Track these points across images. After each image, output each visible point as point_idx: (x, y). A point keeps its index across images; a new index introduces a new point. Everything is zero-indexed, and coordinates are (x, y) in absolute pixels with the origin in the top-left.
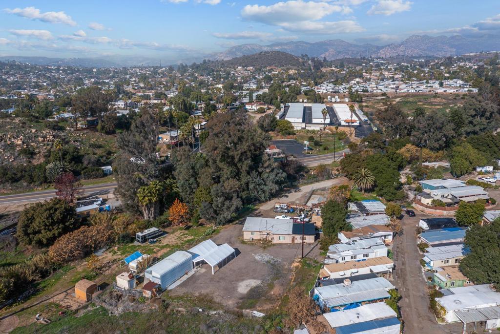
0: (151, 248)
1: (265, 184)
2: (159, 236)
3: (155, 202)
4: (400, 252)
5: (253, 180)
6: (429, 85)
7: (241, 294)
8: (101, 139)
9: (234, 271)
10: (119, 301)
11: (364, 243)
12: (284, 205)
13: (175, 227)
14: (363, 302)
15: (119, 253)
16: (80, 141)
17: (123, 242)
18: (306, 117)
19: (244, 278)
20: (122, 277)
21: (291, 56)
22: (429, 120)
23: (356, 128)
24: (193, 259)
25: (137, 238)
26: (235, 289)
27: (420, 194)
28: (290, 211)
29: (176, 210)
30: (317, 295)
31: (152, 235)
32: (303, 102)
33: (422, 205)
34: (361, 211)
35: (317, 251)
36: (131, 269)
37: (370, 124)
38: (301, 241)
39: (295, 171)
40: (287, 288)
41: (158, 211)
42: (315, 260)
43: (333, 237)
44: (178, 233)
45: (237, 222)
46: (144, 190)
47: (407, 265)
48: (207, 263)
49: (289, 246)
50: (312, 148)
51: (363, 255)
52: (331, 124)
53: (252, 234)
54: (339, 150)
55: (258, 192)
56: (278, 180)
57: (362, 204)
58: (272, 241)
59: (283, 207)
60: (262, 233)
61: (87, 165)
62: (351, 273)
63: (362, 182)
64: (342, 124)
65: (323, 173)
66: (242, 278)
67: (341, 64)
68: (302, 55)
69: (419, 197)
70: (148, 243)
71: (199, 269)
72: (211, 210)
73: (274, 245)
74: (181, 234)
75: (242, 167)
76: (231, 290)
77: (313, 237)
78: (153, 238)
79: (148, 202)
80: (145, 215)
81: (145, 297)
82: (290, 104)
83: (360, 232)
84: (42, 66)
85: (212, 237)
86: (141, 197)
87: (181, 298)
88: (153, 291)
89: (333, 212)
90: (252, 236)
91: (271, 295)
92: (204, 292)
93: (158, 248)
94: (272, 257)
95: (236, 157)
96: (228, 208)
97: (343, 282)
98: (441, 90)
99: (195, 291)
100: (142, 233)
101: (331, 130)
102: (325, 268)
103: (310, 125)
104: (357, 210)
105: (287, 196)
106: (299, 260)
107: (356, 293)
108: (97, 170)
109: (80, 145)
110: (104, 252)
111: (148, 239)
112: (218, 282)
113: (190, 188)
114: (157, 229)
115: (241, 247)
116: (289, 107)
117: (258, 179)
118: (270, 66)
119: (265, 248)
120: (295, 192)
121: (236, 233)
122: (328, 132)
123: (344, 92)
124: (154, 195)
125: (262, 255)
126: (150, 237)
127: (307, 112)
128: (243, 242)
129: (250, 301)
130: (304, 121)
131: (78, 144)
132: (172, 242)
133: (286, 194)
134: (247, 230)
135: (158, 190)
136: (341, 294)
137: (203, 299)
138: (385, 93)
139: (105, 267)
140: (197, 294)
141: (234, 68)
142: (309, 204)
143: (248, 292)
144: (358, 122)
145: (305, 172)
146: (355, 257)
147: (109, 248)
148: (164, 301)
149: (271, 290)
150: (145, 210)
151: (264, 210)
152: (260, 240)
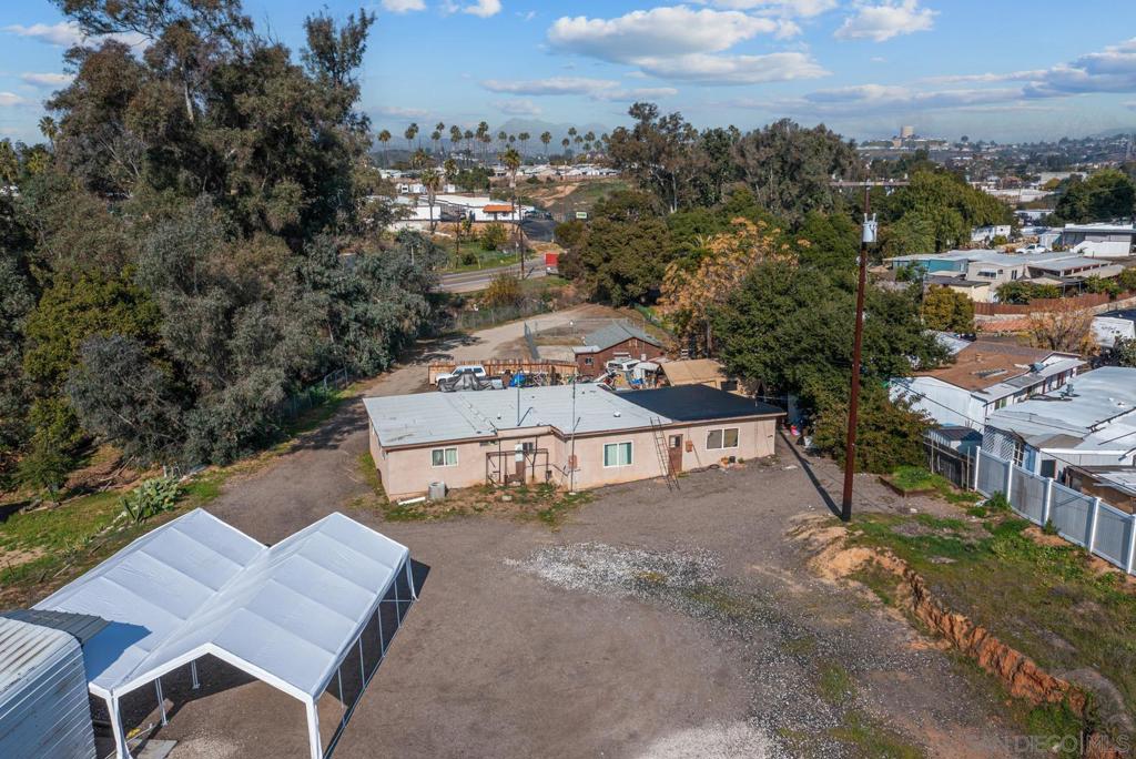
12: (472, 367)
53: (438, 461)
77: (769, 426)
101: (450, 231)
119: (545, 520)
122: (445, 238)
125: (567, 554)
134: (408, 441)
138: (534, 177)
145: (453, 306)
152: (488, 488)
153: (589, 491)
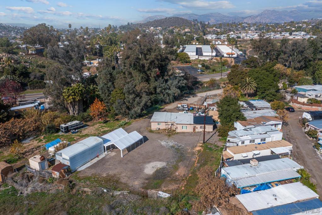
0: (72, 137)
1: (169, 89)
2: (80, 128)
3: (79, 100)
4: (291, 138)
5: (160, 85)
6: (282, 34)
7: (147, 175)
8: (46, 62)
9: (142, 154)
10: (29, 181)
11: (260, 129)
12: (185, 105)
13: (95, 121)
14: (272, 182)
15: (44, 141)
16: (29, 63)
17: (49, 132)
18: (198, 53)
19: (150, 160)
20: (35, 159)
21: (187, 20)
22: (294, 46)
23: (235, 58)
24: (104, 143)
25: (61, 129)
26: (142, 170)
27: (296, 95)
28: (190, 109)
29: (96, 107)
30: (224, 175)
31: (75, 126)
32: (195, 44)
33: (299, 103)
34: (250, 107)
35: (216, 138)
36: (50, 154)
37: (244, 56)
38: (202, 130)
39: (192, 84)
40: (191, 169)
41: (82, 109)
42: (216, 145)
43: (230, 126)
44: (97, 126)
45: (147, 117)
46: (69, 90)
47: (301, 148)
48: (117, 148)
49: (191, 134)
50: (204, 71)
51: (260, 139)
52: (216, 56)
53: (158, 124)
54: (224, 71)
55: (164, 95)
56: (179, 86)
57: (250, 102)
58: (175, 131)
59: (184, 106)
60: (167, 124)
61: (34, 79)
62: (253, 154)
63: (247, 88)
64: (224, 56)
65: (213, 85)
66: (149, 160)
67: (220, 26)
68: (194, 20)
69: (296, 98)
70: (70, 133)
71: (109, 152)
72: (125, 106)
73: (178, 133)
74: (100, 127)
75: (151, 74)
76: (138, 171)
77: (212, 126)
78: (75, 129)
79: (72, 100)
80: (71, 112)
81: (54, 178)
82: (186, 46)
83: (253, 121)
84: (20, 27)
85: (125, 127)
86: (66, 96)
87: (88, 178)
88: (61, 171)
89: (228, 106)
90: (158, 127)
91: (176, 176)
92: (111, 173)
93: (78, 137)
94: (176, 143)
95: (145, 65)
96: (139, 103)
97: (249, 163)
98: (291, 37)
99: (103, 172)
100: (65, 125)
101: (216, 59)
102: (227, 150)
103: (201, 57)
104: (246, 107)
105: (187, 100)
106: (201, 145)
107: (265, 173)
108: (40, 82)
109: (29, 65)
110: (31, 140)
111: (71, 130)
112: (126, 164)
113: (108, 90)
114: (78, 122)
115: (148, 135)
116: (185, 47)
117: (164, 84)
118: (172, 27)
119: (169, 136)
120: (193, 97)
121: (145, 124)
122: (215, 61)
123: (224, 39)
124: (77, 94)
125: (167, 141)
126: (72, 128)
127: (199, 50)
128: (151, 131)
129: (156, 182)
130: (197, 54)
131: (28, 64)
132: (91, 132)
133: (186, 99)
134: (154, 121)
135: (81, 91)
136: (249, 175)
137: (110, 180)
138: (252, 39)
139: (29, 152)
140: (105, 175)
141: (148, 28)
142: (205, 104)
143: (154, 173)
144: (236, 54)
145: (200, 85)
146: (254, 141)
147: (37, 137)
148: (71, 182)
149: (176, 171)
150: (70, 107)
151: (169, 109)
152: (165, 130)
153: (179, 132)
